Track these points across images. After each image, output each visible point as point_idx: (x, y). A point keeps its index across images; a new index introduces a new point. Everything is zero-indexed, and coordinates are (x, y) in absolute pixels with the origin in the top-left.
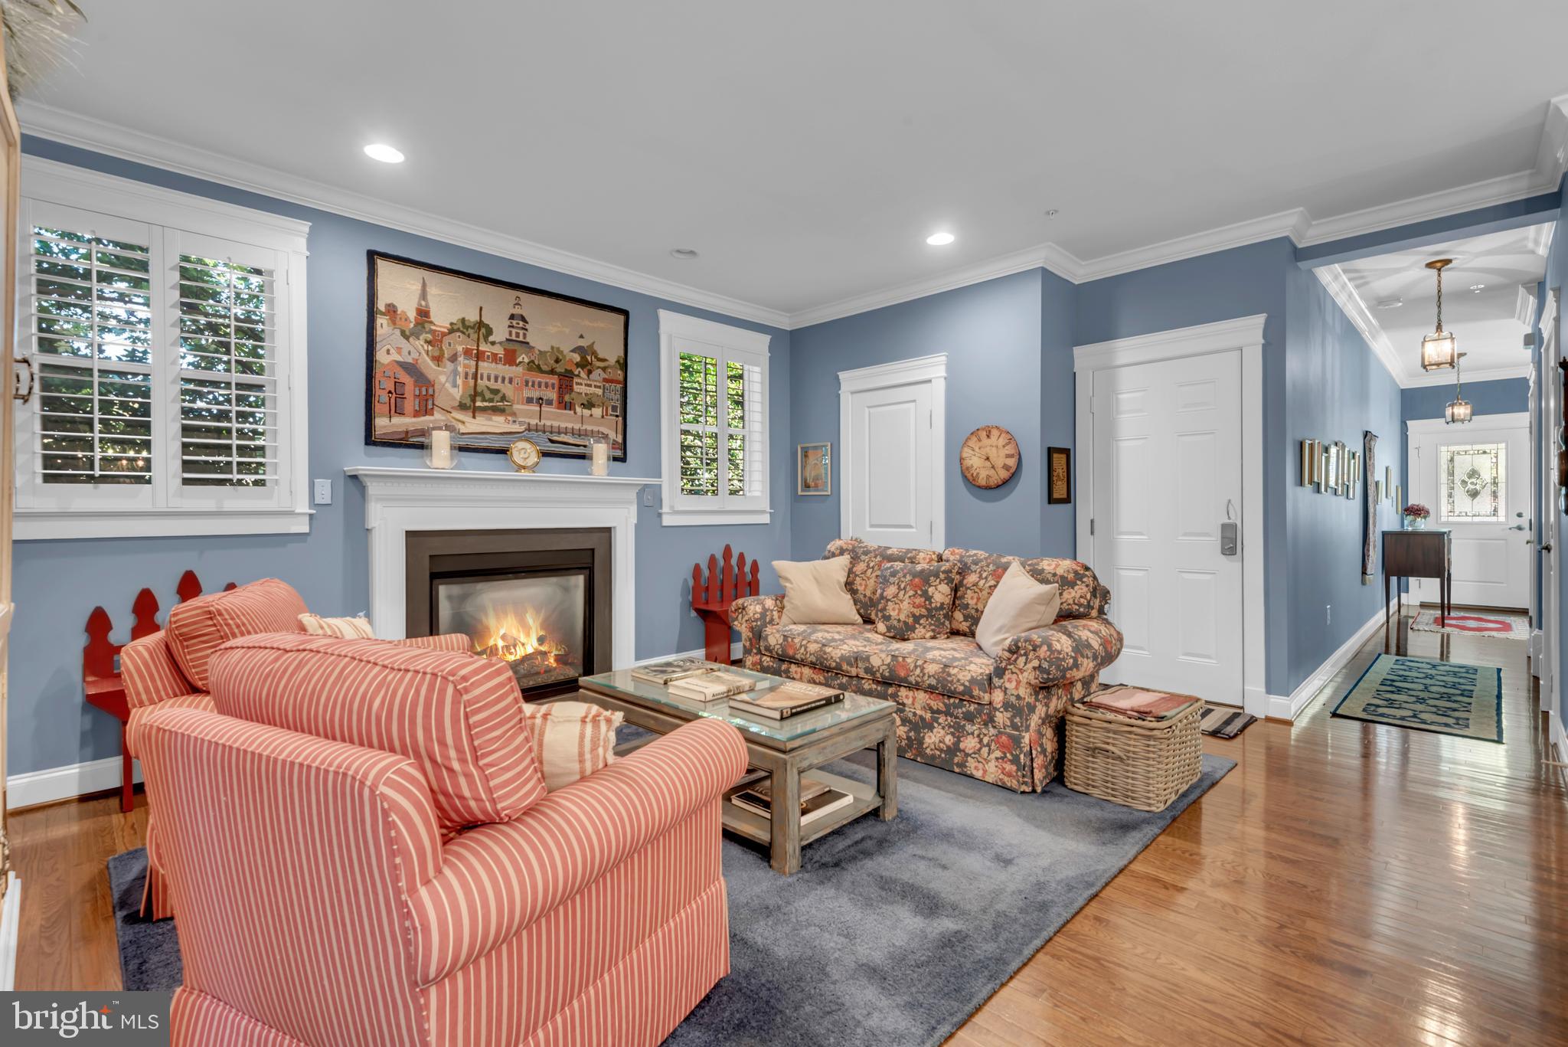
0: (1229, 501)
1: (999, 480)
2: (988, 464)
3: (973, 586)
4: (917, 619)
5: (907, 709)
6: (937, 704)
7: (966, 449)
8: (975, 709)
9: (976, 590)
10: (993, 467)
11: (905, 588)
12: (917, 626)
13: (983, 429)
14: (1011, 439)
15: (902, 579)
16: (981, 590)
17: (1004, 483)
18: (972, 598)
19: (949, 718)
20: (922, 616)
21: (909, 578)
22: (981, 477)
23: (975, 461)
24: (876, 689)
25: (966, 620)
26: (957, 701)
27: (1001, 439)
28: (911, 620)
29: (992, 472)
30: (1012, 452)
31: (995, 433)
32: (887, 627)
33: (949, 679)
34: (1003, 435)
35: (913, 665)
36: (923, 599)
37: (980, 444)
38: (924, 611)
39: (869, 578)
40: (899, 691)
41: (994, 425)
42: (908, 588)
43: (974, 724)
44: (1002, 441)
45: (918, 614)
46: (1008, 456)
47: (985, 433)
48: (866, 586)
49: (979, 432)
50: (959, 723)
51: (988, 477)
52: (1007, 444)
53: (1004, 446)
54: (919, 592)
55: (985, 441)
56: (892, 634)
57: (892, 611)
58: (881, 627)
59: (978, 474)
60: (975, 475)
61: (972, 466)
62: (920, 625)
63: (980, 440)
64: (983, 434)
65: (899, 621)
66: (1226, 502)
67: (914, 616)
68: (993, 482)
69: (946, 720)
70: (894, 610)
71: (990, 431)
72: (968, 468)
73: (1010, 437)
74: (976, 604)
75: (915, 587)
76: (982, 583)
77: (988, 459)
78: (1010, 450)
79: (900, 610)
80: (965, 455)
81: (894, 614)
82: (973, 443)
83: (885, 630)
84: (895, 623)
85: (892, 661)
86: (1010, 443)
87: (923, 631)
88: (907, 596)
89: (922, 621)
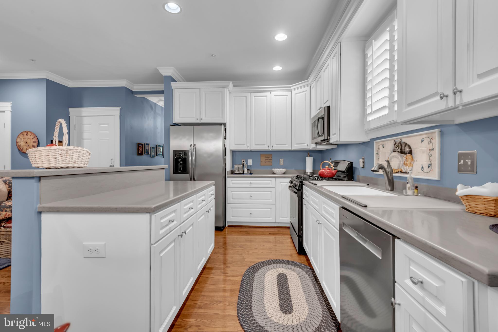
0: (112, 159)
14: (35, 136)
27: (32, 136)
30: (36, 141)
34: (32, 135)
44: (32, 137)
46: (34, 142)
52: (34, 138)
53: (33, 139)
66: (111, 159)
86: (35, 137)
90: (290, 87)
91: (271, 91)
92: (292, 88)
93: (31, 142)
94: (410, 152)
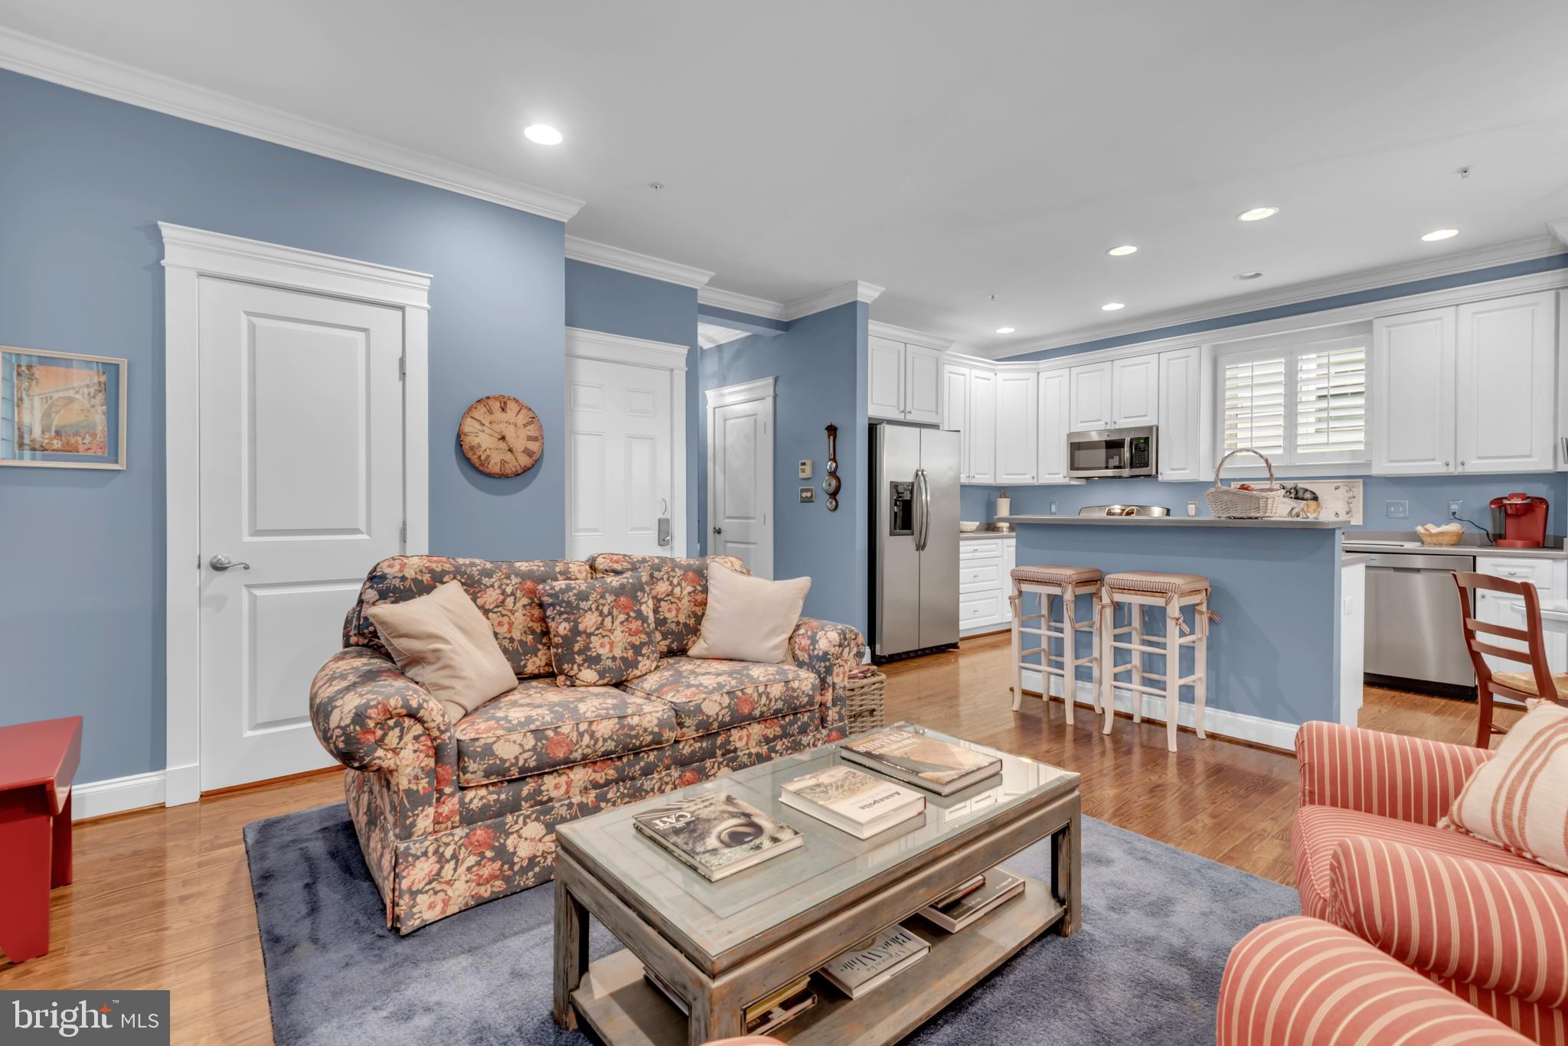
1: (518, 468)
2: (502, 445)
3: (668, 595)
4: (637, 649)
5: (739, 753)
6: (773, 731)
7: (469, 421)
8: (809, 718)
9: (673, 600)
10: (510, 450)
11: (610, 613)
12: (640, 658)
13: (496, 398)
15: (602, 601)
16: (679, 599)
17: (525, 471)
18: (669, 610)
19: (784, 740)
20: (643, 644)
21: (610, 598)
22: (492, 462)
23: (482, 439)
24: (700, 748)
25: (665, 638)
26: (792, 717)
27: (521, 416)
28: (630, 654)
29: (508, 456)
31: (512, 407)
32: (599, 672)
33: (795, 694)
34: (524, 411)
35: (756, 694)
36: (639, 623)
37: (491, 417)
38: (644, 638)
39: (512, 612)
40: (730, 736)
41: (512, 396)
42: (615, 612)
43: (808, 735)
44: (522, 419)
45: (638, 643)
46: (530, 438)
47: (498, 404)
48: (511, 624)
49: (490, 402)
50: (794, 741)
51: (503, 462)
52: (529, 423)
53: (525, 426)
54: (632, 614)
55: (499, 415)
56: (605, 681)
57: (599, 647)
58: (588, 675)
59: (488, 457)
60: (483, 458)
61: (479, 445)
62: (643, 656)
63: (491, 412)
64: (495, 406)
65: (614, 659)
67: (633, 646)
68: (510, 468)
69: (784, 743)
70: (602, 645)
71: (505, 403)
72: (472, 448)
73: (533, 415)
74: (677, 616)
75: (625, 609)
76: (677, 590)
77: (503, 438)
78: (532, 431)
79: (612, 644)
80: (466, 429)
81: (604, 651)
82: (480, 413)
83: (597, 677)
84: (609, 663)
85: (731, 699)
86: (532, 422)
87: (648, 662)
88: (617, 623)
89: (644, 651)
90: (997, 365)
91: (971, 367)
92: (999, 367)
93: (518, 437)
94: (1315, 498)
